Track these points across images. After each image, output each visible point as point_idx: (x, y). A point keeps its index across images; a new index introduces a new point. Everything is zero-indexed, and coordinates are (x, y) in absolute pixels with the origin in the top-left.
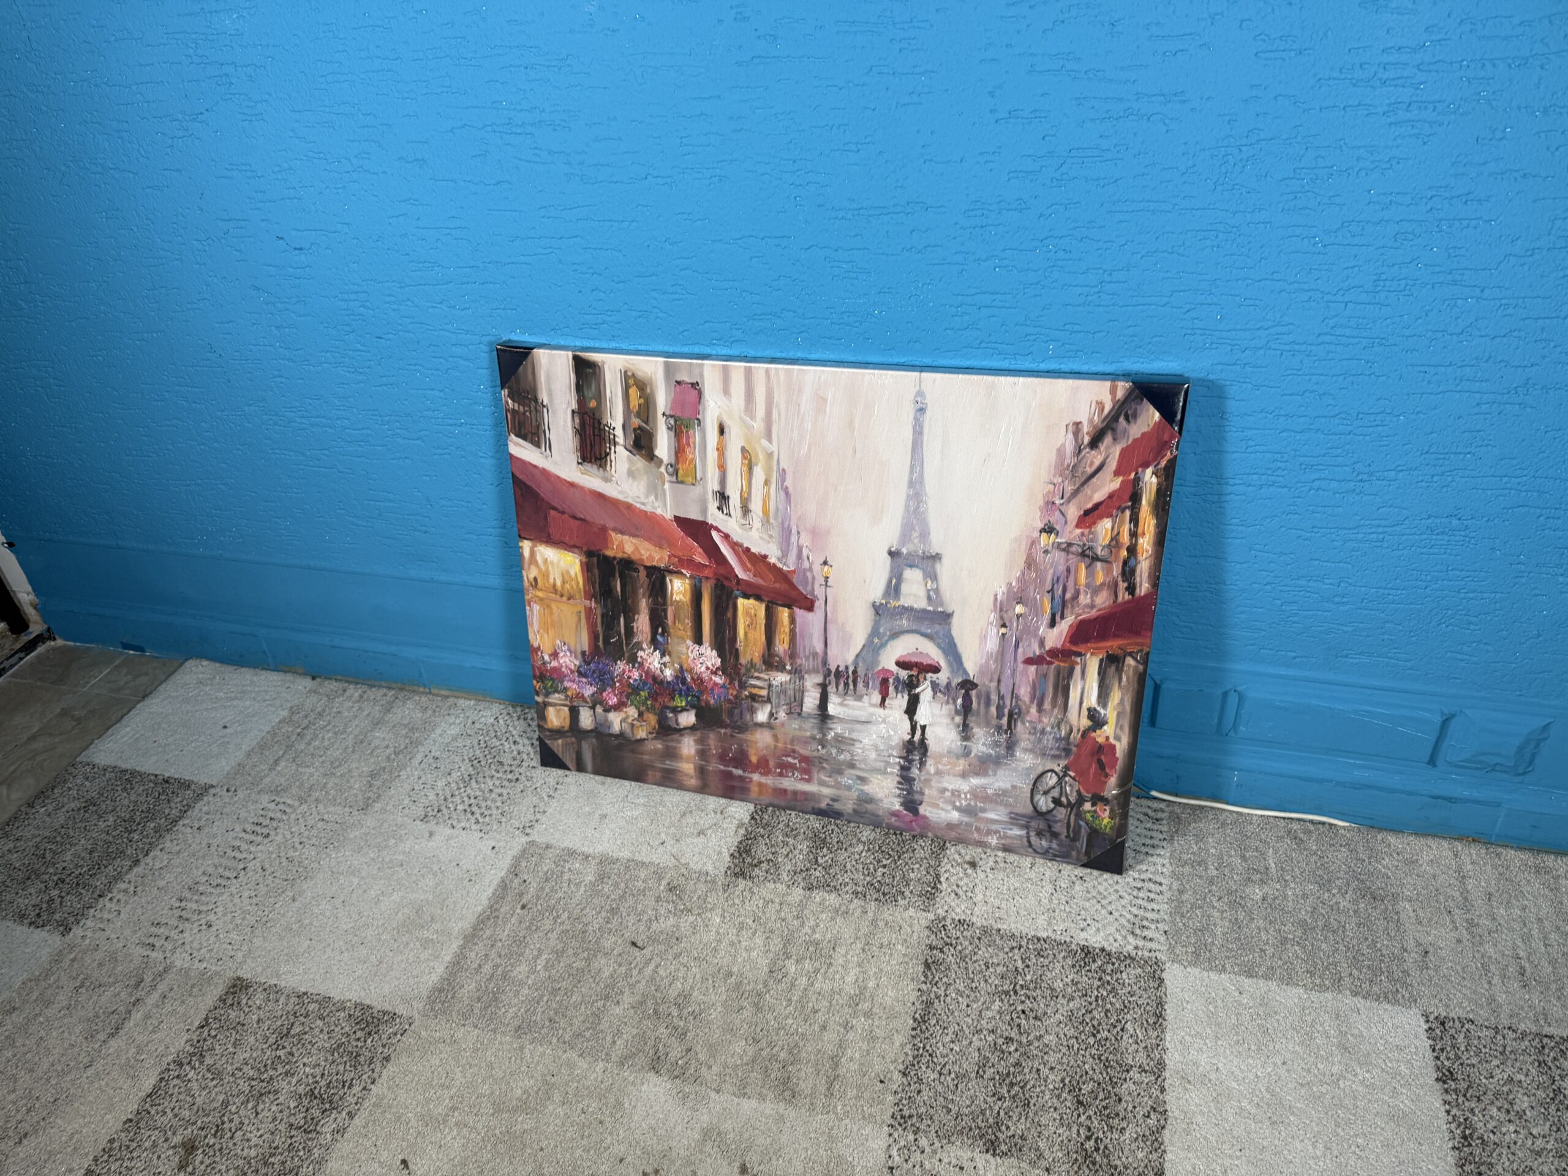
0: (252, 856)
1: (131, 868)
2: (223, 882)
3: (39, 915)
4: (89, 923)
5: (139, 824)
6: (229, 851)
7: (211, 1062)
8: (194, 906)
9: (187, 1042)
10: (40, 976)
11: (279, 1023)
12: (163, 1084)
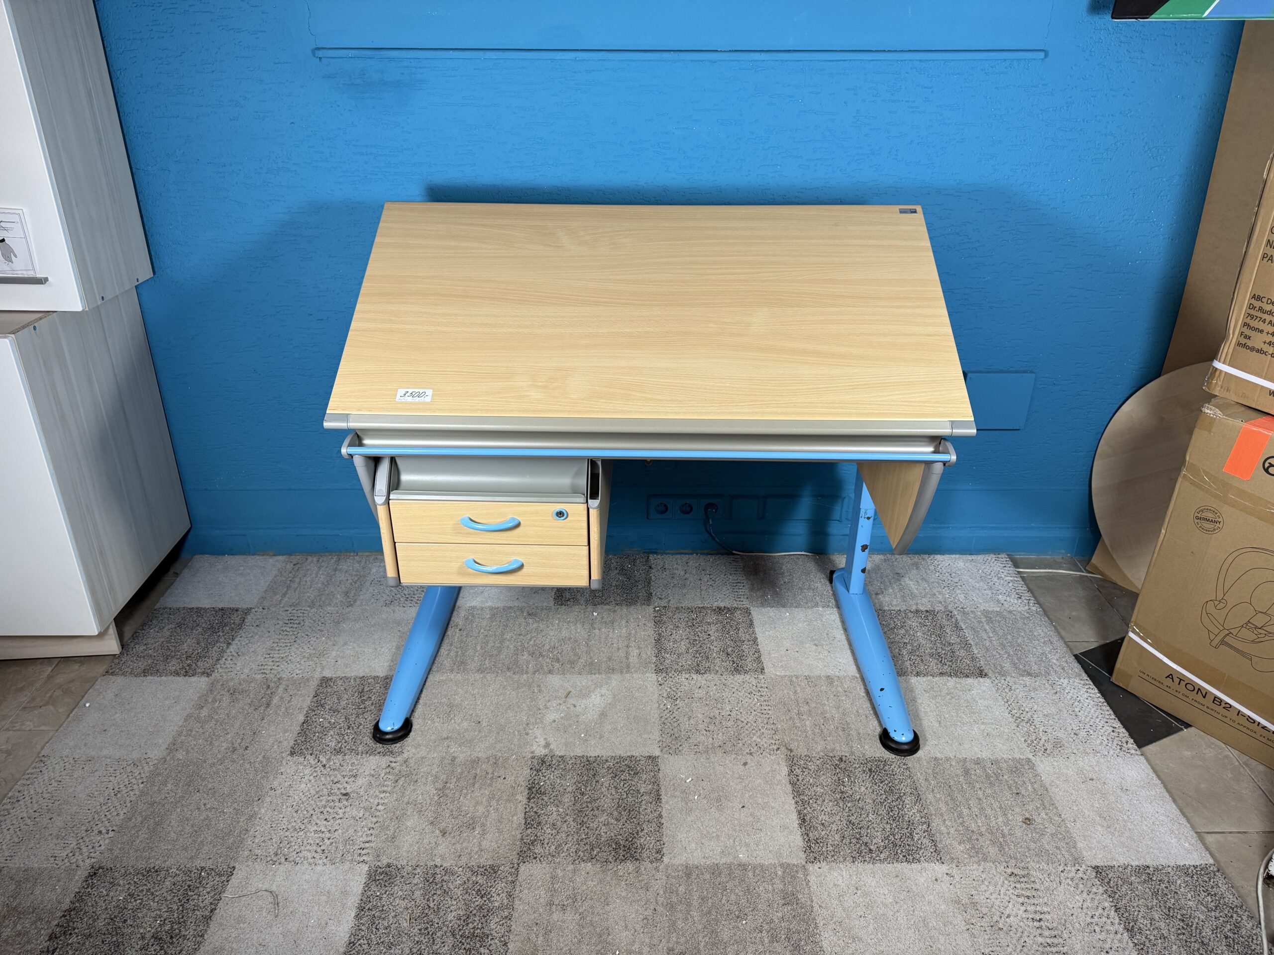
0: (295, 633)
1: (228, 647)
2: (289, 645)
3: (186, 672)
4: (220, 670)
5: (218, 629)
6: (282, 632)
7: (330, 707)
8: (278, 656)
9: (311, 702)
10: (207, 693)
11: (356, 689)
12: (309, 718)
